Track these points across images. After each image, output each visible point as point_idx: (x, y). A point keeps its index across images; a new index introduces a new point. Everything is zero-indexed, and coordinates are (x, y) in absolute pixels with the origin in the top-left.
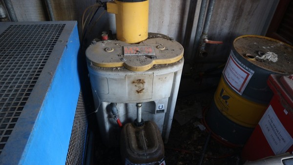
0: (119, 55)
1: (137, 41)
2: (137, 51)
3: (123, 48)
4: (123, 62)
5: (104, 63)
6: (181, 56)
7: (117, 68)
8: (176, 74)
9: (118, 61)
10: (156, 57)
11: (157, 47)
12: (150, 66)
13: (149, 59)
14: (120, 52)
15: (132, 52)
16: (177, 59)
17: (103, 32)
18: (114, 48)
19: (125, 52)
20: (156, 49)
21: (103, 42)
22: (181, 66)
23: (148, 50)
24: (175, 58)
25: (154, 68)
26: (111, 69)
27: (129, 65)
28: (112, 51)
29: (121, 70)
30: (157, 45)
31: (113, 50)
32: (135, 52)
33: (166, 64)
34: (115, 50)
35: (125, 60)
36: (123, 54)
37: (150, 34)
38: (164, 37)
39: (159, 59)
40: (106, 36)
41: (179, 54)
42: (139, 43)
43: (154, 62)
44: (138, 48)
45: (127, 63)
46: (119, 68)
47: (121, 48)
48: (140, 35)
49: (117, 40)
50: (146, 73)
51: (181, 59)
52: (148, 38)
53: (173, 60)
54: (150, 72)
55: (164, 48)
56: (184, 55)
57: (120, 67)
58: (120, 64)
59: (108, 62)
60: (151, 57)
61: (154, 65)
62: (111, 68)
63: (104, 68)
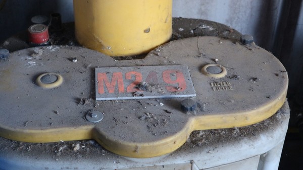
0: (78, 101)
1: (138, 49)
2: (139, 86)
3: (93, 71)
4: (90, 127)
5: (27, 131)
6: (280, 100)
7: (70, 145)
8: (263, 159)
9: (74, 123)
10: (199, 106)
11: (201, 68)
12: (180, 138)
13: (176, 114)
14: (82, 88)
15: (121, 89)
16: (268, 110)
17: (34, 20)
18: (65, 73)
19: (100, 90)
20: (198, 75)
21: (30, 54)
22: (280, 133)
23: (174, 81)
24: (262, 109)
25: (195, 143)
26: (52, 150)
27: (110, 135)
28: (57, 84)
29: (83, 153)
30: (201, 61)
31: (61, 81)
32: (131, 88)
33: (231, 130)
34: (66, 81)
35: (97, 118)
36: (93, 96)
37: (177, 22)
38: (222, 32)
39: (209, 112)
40: (41, 32)
41: (275, 93)
42: (143, 55)
43: (195, 123)
44: (141, 74)
45: (102, 130)
46: (77, 147)
47: (86, 75)
48: (147, 31)
49: (77, 44)
50: (167, 163)
51: (281, 110)
52: (173, 38)
53: (254, 116)
54: (182, 160)
55: (225, 73)
56: (291, 96)
57: (81, 142)
58: (80, 133)
59: (41, 126)
60: (182, 107)
61: (194, 133)
62: (51, 145)
63: (28, 145)
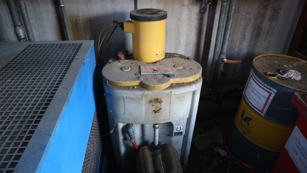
0: (135, 74)
1: (154, 61)
2: (154, 70)
3: (140, 67)
4: (140, 81)
5: (120, 82)
6: (199, 75)
7: (133, 87)
8: (194, 93)
9: (134, 80)
10: (173, 76)
11: (174, 66)
12: (167, 85)
13: (166, 78)
14: (137, 71)
15: (149, 71)
16: (195, 77)
17: (119, 52)
18: (131, 67)
19: (142, 71)
20: (174, 68)
21: (119, 62)
22: (200, 85)
23: (166, 69)
24: (193, 77)
25: (172, 86)
26: (128, 88)
27: (146, 83)
28: (129, 70)
29: (137, 89)
30: (174, 64)
32: (152, 71)
33: (184, 83)
34: (131, 69)
35: (142, 79)
36: (140, 73)
37: (166, 54)
38: (181, 56)
39: (176, 77)
40: (122, 56)
41: (198, 73)
42: (155, 63)
43: (172, 81)
44: (155, 67)
45: (144, 82)
46: (136, 87)
47: (138, 67)
48: (157, 55)
49: (134, 60)
50: (163, 92)
51: (200, 78)
52: (165, 58)
53: (191, 79)
54: (168, 91)
55: (182, 67)
56: (203, 74)
57: (137, 86)
58: (136, 83)
59: (124, 81)
60: (168, 76)
61: (172, 84)
62: (127, 87)
63: (120, 87)
